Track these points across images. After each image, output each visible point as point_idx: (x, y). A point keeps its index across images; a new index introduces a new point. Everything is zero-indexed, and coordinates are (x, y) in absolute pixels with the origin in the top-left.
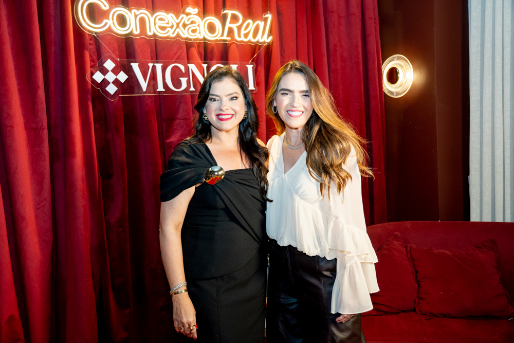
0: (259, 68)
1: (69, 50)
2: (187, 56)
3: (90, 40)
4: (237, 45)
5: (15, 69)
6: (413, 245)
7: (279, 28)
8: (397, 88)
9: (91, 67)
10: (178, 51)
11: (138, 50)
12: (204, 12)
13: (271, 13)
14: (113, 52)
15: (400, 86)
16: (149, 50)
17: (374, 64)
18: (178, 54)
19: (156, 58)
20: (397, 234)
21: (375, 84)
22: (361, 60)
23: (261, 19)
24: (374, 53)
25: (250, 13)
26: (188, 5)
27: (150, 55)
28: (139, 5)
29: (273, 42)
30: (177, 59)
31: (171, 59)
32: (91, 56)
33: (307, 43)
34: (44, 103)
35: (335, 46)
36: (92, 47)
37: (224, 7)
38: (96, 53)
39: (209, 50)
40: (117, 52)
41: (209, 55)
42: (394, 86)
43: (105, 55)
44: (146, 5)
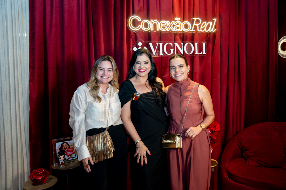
0: (209, 44)
1: (124, 39)
2: (174, 39)
3: (133, 34)
4: (198, 33)
6: (285, 134)
7: (220, 26)
9: (133, 45)
10: (170, 37)
11: (152, 37)
12: (183, 19)
13: (216, 18)
14: (141, 38)
16: (157, 37)
17: (273, 41)
18: (170, 39)
19: (160, 40)
20: (277, 128)
21: (273, 51)
22: (265, 39)
23: (211, 21)
25: (206, 18)
26: (176, 17)
27: (158, 39)
28: (154, 18)
29: (216, 31)
30: (170, 41)
31: (167, 41)
32: (133, 40)
35: (251, 32)
36: (133, 37)
37: (193, 17)
38: (135, 39)
39: (185, 36)
40: (144, 39)
41: (185, 39)
42: (284, 52)
43: (139, 40)
44: (157, 18)
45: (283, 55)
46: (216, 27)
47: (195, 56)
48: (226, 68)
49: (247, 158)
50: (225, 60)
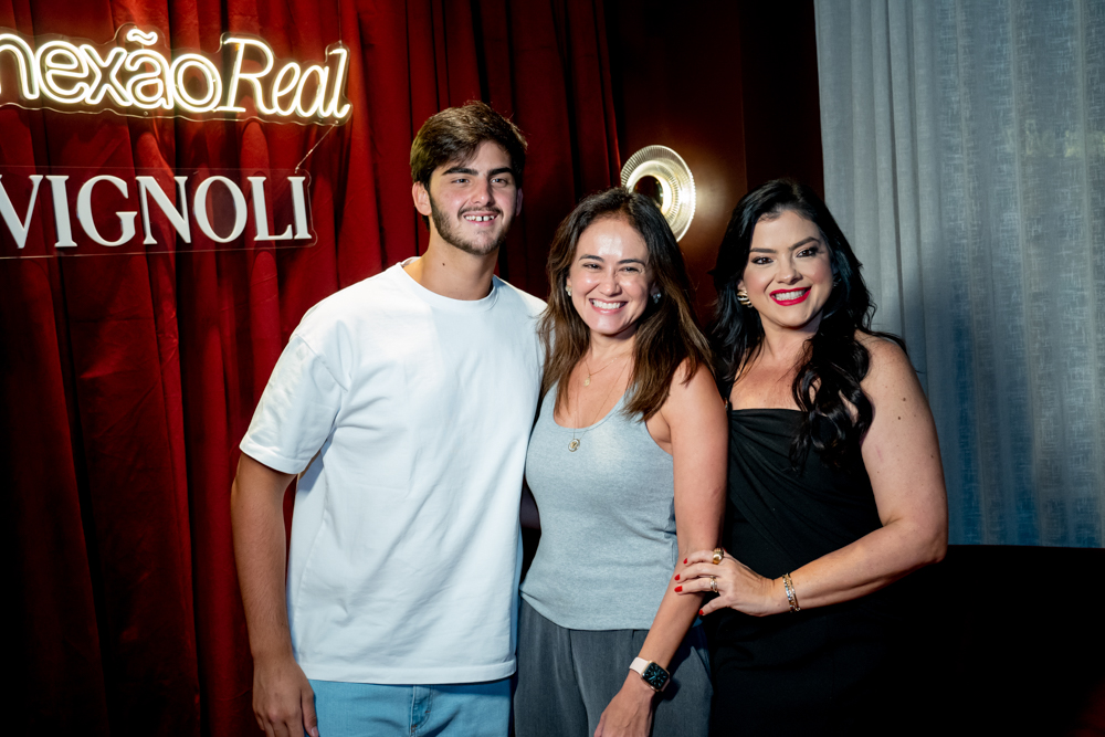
0: (320, 185)
2: (135, 156)
4: (260, 124)
10: (109, 142)
13: (346, 44)
16: (30, 139)
18: (109, 150)
19: (49, 161)
23: (322, 59)
26: (130, 23)
27: (31, 153)
29: (351, 116)
30: (109, 163)
31: (91, 165)
37: (226, 28)
41: (189, 153)
44: (17, 20)
46: (346, 94)
47: (256, 253)
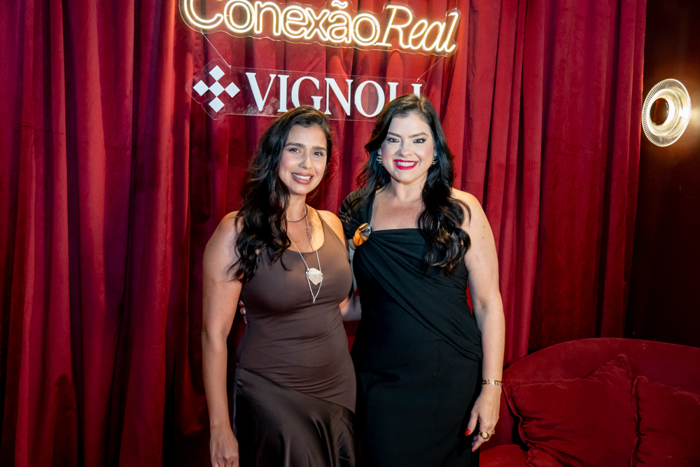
0: (433, 89)
1: (167, 52)
2: (327, 67)
3: (197, 39)
4: (401, 54)
5: (101, 71)
6: (644, 377)
7: (470, 35)
8: (664, 131)
9: (194, 74)
10: (314, 59)
11: (258, 55)
12: (358, 7)
13: (459, 9)
14: (223, 56)
15: (669, 129)
16: (274, 56)
17: (626, 92)
18: (314, 64)
20: (621, 357)
21: (625, 123)
22: (604, 86)
23: (441, 19)
24: (629, 75)
25: (428, 8)
27: (274, 63)
29: (457, 52)
30: (311, 71)
31: (304, 70)
32: (195, 60)
33: (513, 56)
34: (131, 116)
35: (563, 61)
36: (199, 49)
38: (203, 57)
39: (360, 61)
40: (230, 57)
41: (359, 67)
42: (659, 128)
43: (213, 59)
45: (656, 138)
46: (455, 39)
48: (482, 166)
49: (529, 445)
50: (480, 141)
